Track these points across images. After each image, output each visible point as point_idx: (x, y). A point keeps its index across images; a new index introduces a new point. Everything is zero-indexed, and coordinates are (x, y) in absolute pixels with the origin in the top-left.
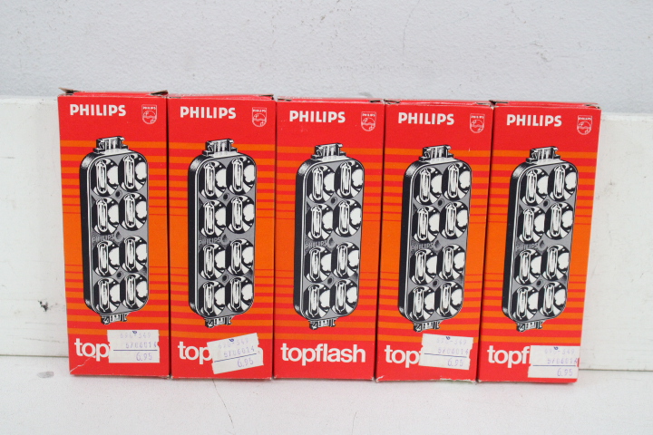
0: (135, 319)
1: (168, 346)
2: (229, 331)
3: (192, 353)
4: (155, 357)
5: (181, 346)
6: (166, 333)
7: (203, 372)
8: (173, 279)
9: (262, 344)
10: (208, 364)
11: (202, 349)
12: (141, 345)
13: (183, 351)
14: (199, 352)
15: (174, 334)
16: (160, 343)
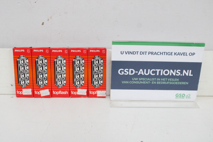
0: (27, 87)
1: (33, 92)
2: (43, 89)
3: (37, 93)
4: (31, 94)
5: (35, 91)
6: (33, 89)
7: (39, 96)
8: (33, 80)
9: (49, 91)
10: (40, 95)
11: (39, 92)
12: (28, 92)
13: (36, 92)
14: (38, 93)
15: (34, 89)
16: (32, 91)
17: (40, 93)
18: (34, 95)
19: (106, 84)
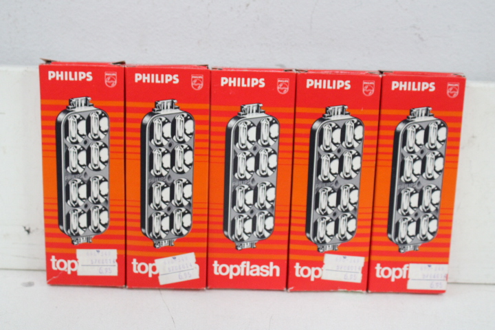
0: (99, 241)
1: (123, 263)
2: (172, 251)
4: (113, 271)
5: (134, 262)
6: (123, 252)
7: (151, 283)
8: (129, 209)
9: (198, 261)
10: (156, 277)
11: (151, 265)
12: (103, 262)
13: (136, 267)
14: (149, 267)
15: (129, 253)
16: (118, 261)
17: (154, 269)
18: (126, 279)
19: (449, 236)
